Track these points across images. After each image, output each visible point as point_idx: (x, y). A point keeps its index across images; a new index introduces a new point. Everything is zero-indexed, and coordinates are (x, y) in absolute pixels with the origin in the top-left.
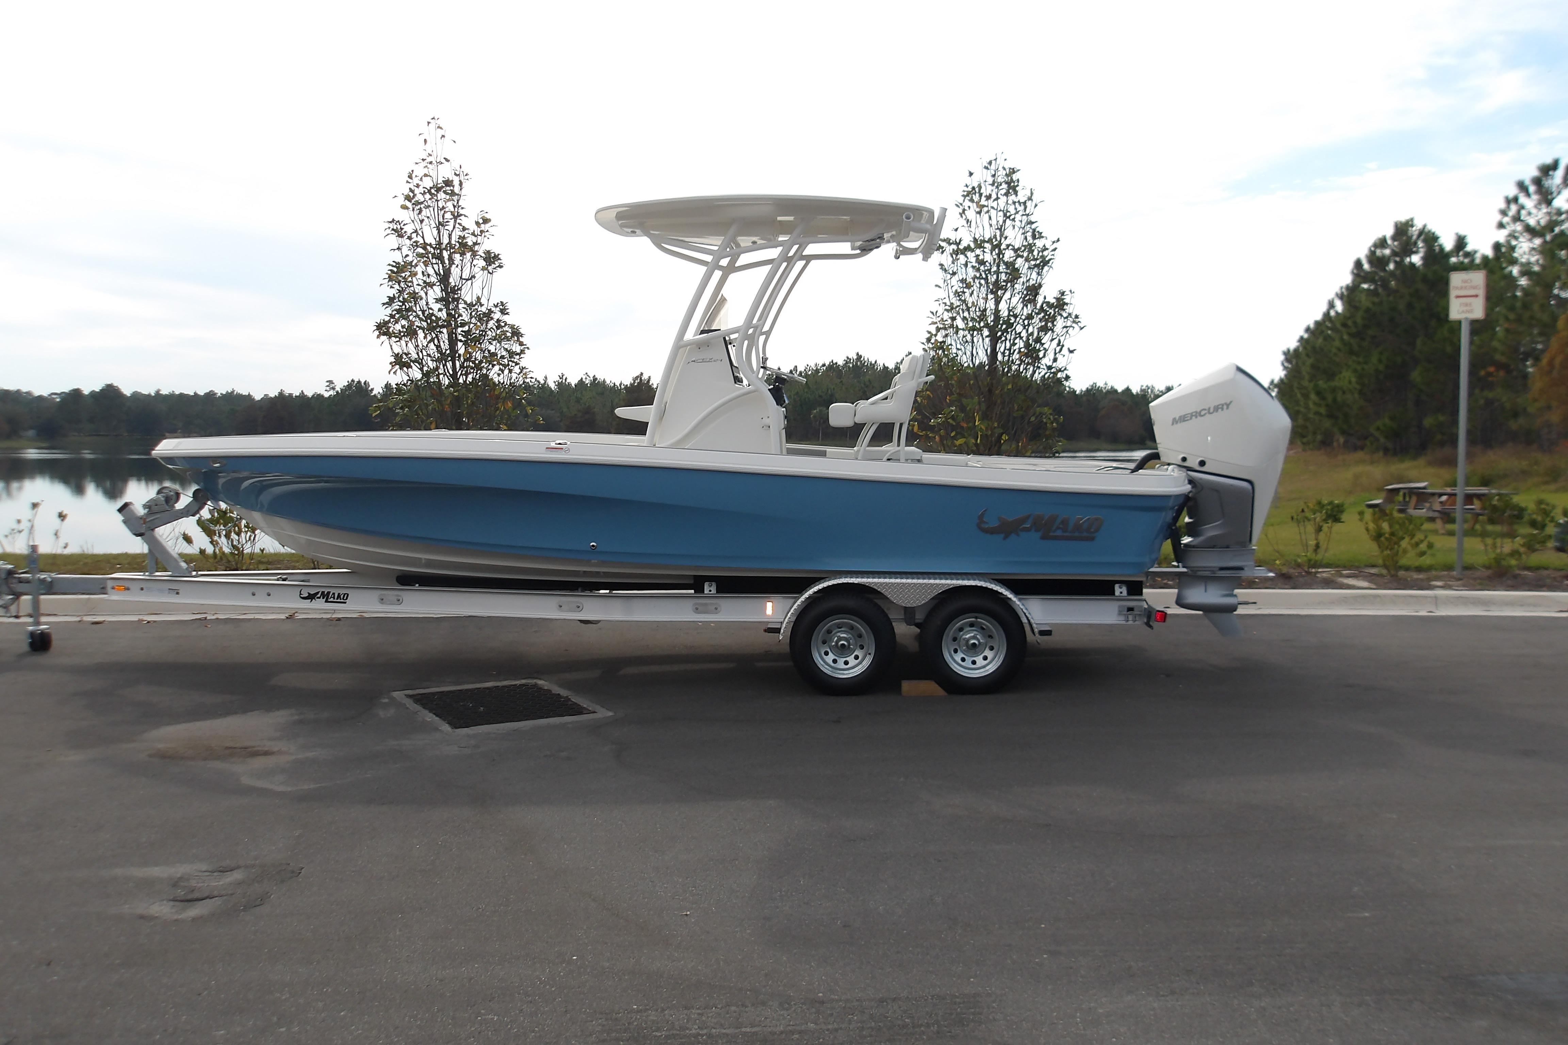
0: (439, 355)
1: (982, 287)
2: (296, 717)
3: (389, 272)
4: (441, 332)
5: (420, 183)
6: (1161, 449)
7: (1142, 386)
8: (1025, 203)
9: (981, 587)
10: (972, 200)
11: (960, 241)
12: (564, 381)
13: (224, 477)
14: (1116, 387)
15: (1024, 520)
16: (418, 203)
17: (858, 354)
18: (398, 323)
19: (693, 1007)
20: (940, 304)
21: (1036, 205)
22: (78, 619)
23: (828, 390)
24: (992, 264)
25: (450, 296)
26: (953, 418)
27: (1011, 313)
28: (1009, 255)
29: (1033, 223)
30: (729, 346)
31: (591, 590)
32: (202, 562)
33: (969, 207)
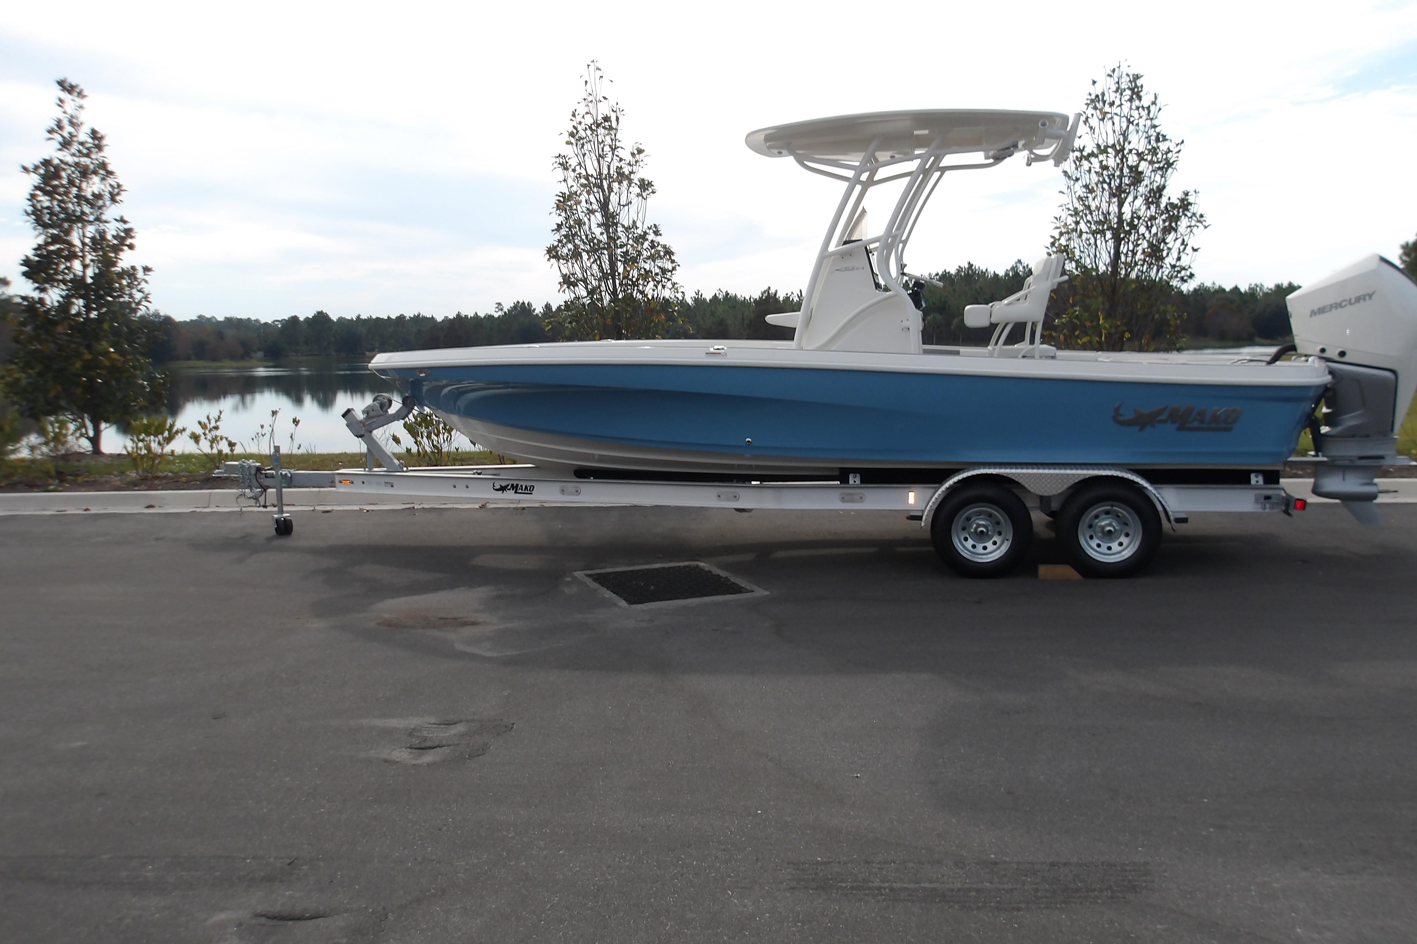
0: (601, 274)
1: (1105, 192)
2: (495, 593)
3: (557, 202)
4: (602, 253)
5: (582, 120)
6: (1298, 341)
7: (1251, 284)
8: (1148, 108)
9: (1117, 477)
10: (1095, 108)
11: (1084, 147)
12: (700, 297)
13: (427, 385)
14: (1223, 287)
15: (1160, 412)
16: (581, 138)
17: (969, 263)
18: (565, 247)
19: (873, 862)
20: (1063, 210)
21: (1160, 109)
22: (312, 508)
23: (941, 298)
24: (1115, 169)
25: (610, 221)
26: (1077, 317)
27: (1135, 215)
28: (1132, 160)
29: (1157, 127)
30: (870, 255)
31: (744, 482)
32: (409, 459)
33: (1093, 115)
